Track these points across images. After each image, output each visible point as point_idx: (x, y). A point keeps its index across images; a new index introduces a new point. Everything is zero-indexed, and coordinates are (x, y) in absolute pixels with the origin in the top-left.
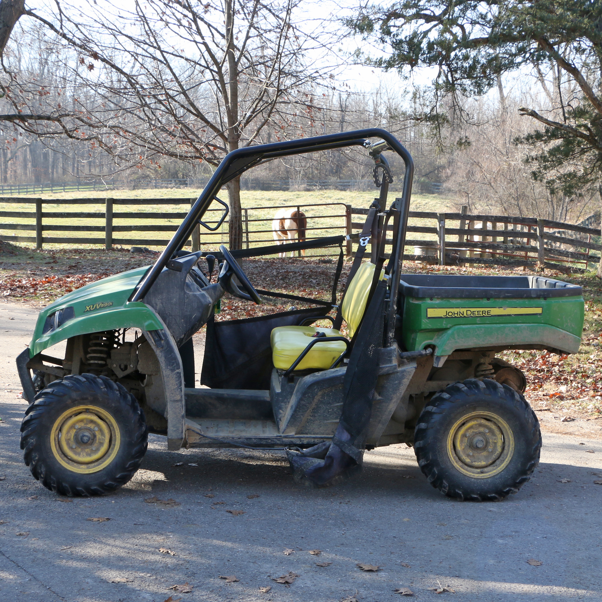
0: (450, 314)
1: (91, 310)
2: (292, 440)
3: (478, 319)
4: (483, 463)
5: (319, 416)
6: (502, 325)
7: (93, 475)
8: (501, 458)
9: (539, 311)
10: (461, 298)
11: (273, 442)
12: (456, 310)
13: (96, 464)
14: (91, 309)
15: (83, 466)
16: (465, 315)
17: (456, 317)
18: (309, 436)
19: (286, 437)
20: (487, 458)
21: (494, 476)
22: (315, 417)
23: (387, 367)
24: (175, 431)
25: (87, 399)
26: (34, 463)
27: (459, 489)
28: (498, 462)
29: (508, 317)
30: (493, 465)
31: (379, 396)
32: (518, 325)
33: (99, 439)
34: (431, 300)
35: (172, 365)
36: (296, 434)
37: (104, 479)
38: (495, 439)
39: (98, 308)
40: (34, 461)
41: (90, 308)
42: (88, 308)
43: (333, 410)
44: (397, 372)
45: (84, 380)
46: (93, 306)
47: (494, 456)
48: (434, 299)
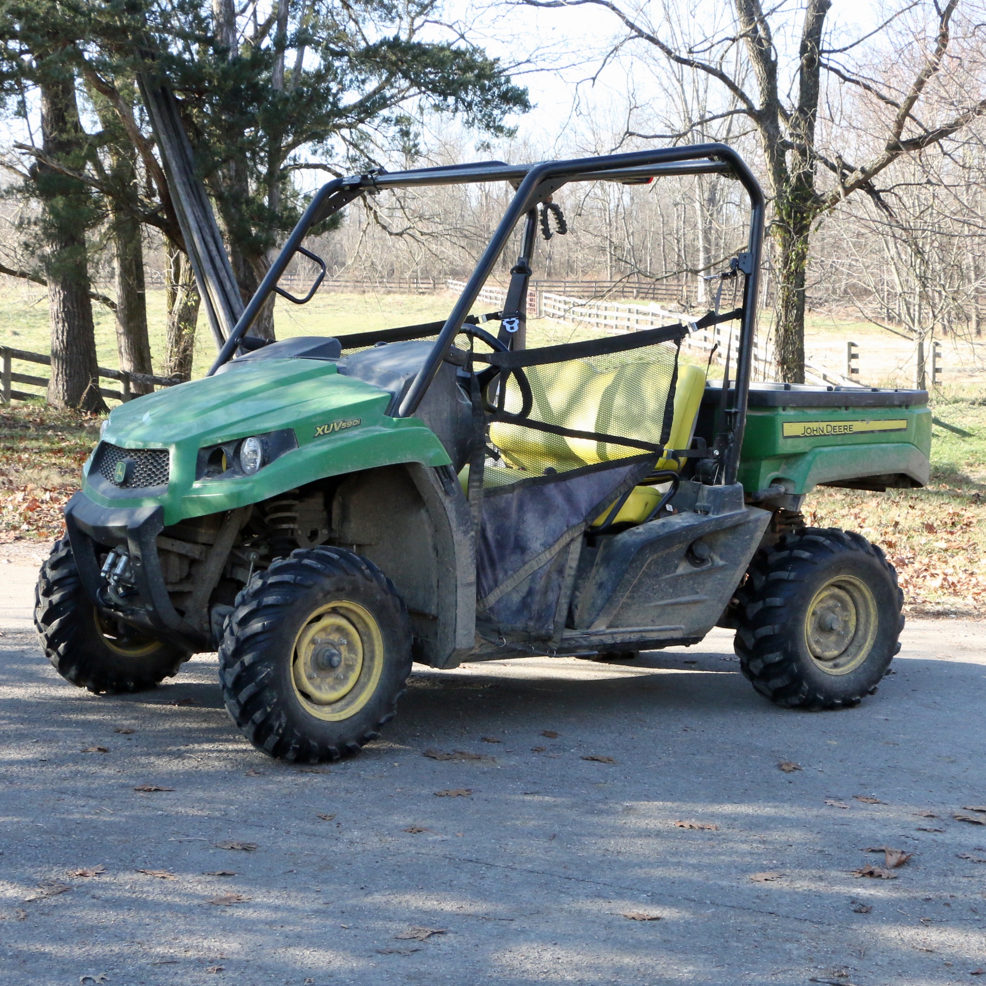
0: (809, 431)
1: (325, 434)
2: (602, 637)
3: (840, 437)
4: (836, 653)
5: (639, 597)
6: (866, 446)
7: (347, 722)
8: (856, 643)
9: (902, 424)
10: (818, 407)
11: (577, 644)
12: (814, 425)
13: (343, 702)
14: (326, 432)
15: (327, 709)
16: (825, 432)
17: (815, 436)
18: (621, 629)
19: (596, 634)
20: (837, 644)
21: (856, 670)
22: (634, 598)
23: (737, 514)
24: (465, 635)
25: (343, 589)
26: (269, 710)
27: (821, 693)
28: (852, 650)
29: (870, 435)
30: (846, 654)
31: (721, 559)
32: (883, 445)
33: (346, 659)
34: (784, 410)
35: (465, 524)
36: (608, 627)
37: (364, 727)
38: (846, 616)
39: (337, 429)
40: (270, 706)
41: (323, 431)
42: (320, 430)
43: (660, 585)
44: (749, 522)
45: (336, 556)
46: (329, 426)
47: (847, 641)
48: (788, 409)
